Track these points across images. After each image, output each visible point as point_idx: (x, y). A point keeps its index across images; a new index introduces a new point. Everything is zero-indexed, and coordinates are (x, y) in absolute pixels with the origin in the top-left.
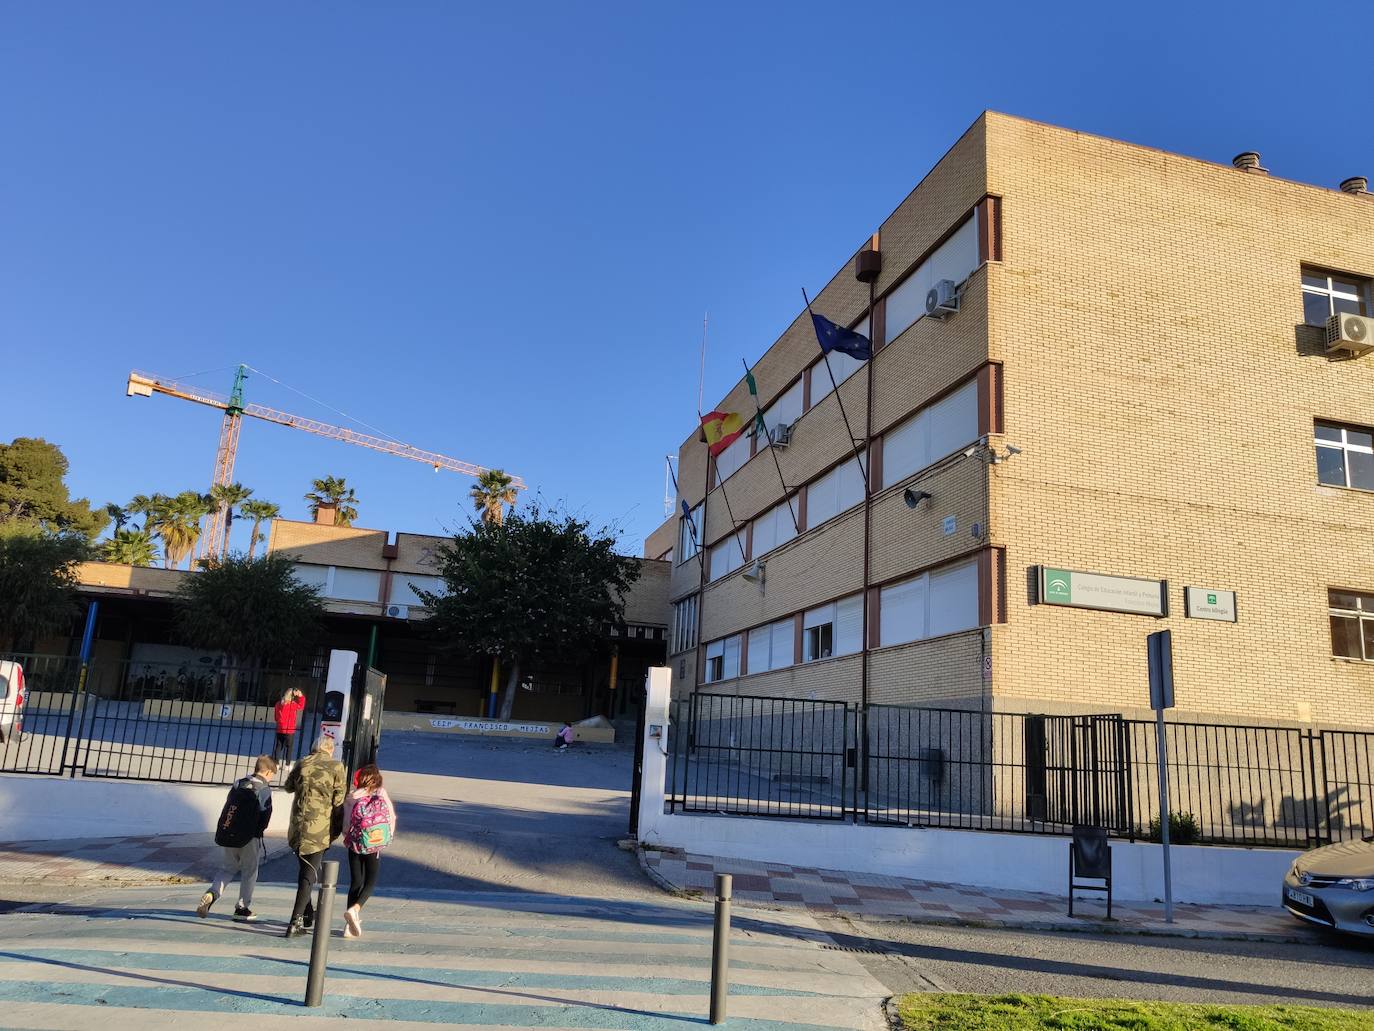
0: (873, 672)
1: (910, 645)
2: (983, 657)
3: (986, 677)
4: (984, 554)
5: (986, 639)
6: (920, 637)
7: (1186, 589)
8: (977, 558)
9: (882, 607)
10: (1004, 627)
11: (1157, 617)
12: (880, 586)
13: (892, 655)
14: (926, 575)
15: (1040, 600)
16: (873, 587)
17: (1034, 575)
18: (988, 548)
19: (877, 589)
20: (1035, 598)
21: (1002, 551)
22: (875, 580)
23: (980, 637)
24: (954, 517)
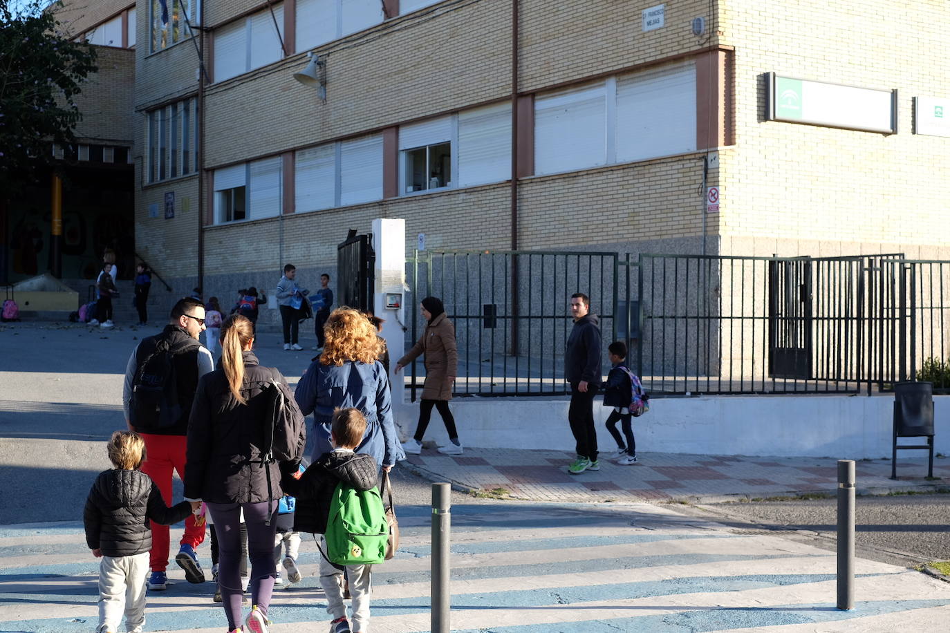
0: (525, 208)
1: (588, 173)
2: (706, 187)
3: (710, 213)
4: (706, 59)
5: (710, 166)
6: (601, 162)
7: (914, 100)
8: (693, 62)
9: (537, 121)
10: (732, 150)
11: (886, 134)
12: (533, 95)
13: (559, 186)
14: (611, 82)
15: (772, 117)
16: (523, 95)
17: (765, 83)
18: (715, 49)
19: (529, 99)
20: (765, 113)
21: (730, 54)
22: (527, 87)
23: (703, 163)
24: (661, 7)
